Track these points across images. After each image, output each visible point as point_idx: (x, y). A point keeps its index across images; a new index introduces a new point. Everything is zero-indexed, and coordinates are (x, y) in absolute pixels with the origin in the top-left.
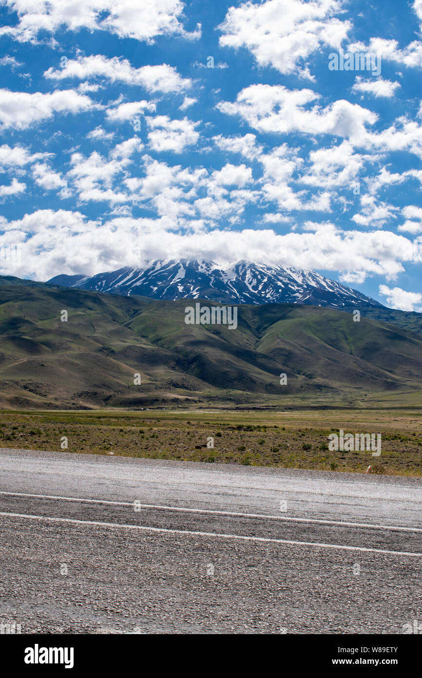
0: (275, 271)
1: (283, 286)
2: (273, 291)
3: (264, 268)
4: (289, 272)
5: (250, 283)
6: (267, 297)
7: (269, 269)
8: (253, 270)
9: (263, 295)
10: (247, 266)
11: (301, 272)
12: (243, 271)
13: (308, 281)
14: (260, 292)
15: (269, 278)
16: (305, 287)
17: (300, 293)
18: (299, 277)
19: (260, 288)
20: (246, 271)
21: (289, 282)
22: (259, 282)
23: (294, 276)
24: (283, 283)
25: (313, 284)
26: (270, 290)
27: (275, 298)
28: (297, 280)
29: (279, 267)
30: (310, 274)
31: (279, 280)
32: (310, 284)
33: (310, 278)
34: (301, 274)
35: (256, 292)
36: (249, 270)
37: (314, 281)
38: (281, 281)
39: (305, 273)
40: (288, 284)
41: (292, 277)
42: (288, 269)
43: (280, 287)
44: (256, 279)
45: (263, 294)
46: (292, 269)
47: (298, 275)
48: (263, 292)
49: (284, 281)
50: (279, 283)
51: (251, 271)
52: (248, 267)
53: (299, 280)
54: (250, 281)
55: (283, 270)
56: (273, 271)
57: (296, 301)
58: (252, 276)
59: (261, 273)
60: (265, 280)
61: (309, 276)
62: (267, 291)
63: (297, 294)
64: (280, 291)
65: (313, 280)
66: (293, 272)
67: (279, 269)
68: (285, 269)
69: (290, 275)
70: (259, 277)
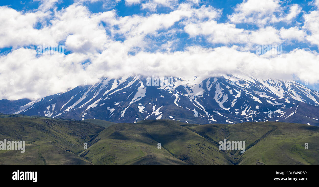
0: (250, 85)
1: (260, 102)
2: (248, 108)
3: (236, 81)
4: (266, 85)
5: (221, 100)
6: (242, 115)
7: (242, 82)
8: (223, 84)
9: (237, 113)
10: (216, 80)
11: (281, 84)
12: (211, 86)
13: (292, 95)
14: (232, 109)
15: (243, 93)
16: (289, 102)
17: (282, 110)
18: (279, 90)
19: (233, 104)
20: (215, 86)
21: (267, 97)
22: (231, 98)
23: (273, 90)
24: (261, 99)
25: (298, 98)
26: (245, 107)
27: (251, 116)
28: (277, 94)
29: (254, 80)
30: (293, 87)
31: (255, 95)
32: (294, 98)
33: (293, 91)
34: (282, 87)
35: (228, 109)
36: (219, 85)
37: (299, 94)
38: (257, 96)
39: (287, 86)
40: (266, 99)
41: (271, 91)
42: (265, 82)
43: (257, 103)
44: (227, 95)
45: (237, 111)
46: (270, 82)
47: (278, 89)
48: (236, 110)
49: (261, 96)
50: (256, 99)
51: (221, 86)
52: (217, 82)
53: (280, 94)
54: (221, 96)
55: (259, 83)
56: (248, 85)
57: (278, 118)
58: (222, 91)
59: (232, 87)
60: (238, 96)
61: (292, 89)
62: (242, 108)
63: (278, 111)
64: (257, 107)
65: (297, 93)
66: (272, 85)
67: (254, 82)
68: (261, 82)
69: (267, 88)
70: (231, 92)
